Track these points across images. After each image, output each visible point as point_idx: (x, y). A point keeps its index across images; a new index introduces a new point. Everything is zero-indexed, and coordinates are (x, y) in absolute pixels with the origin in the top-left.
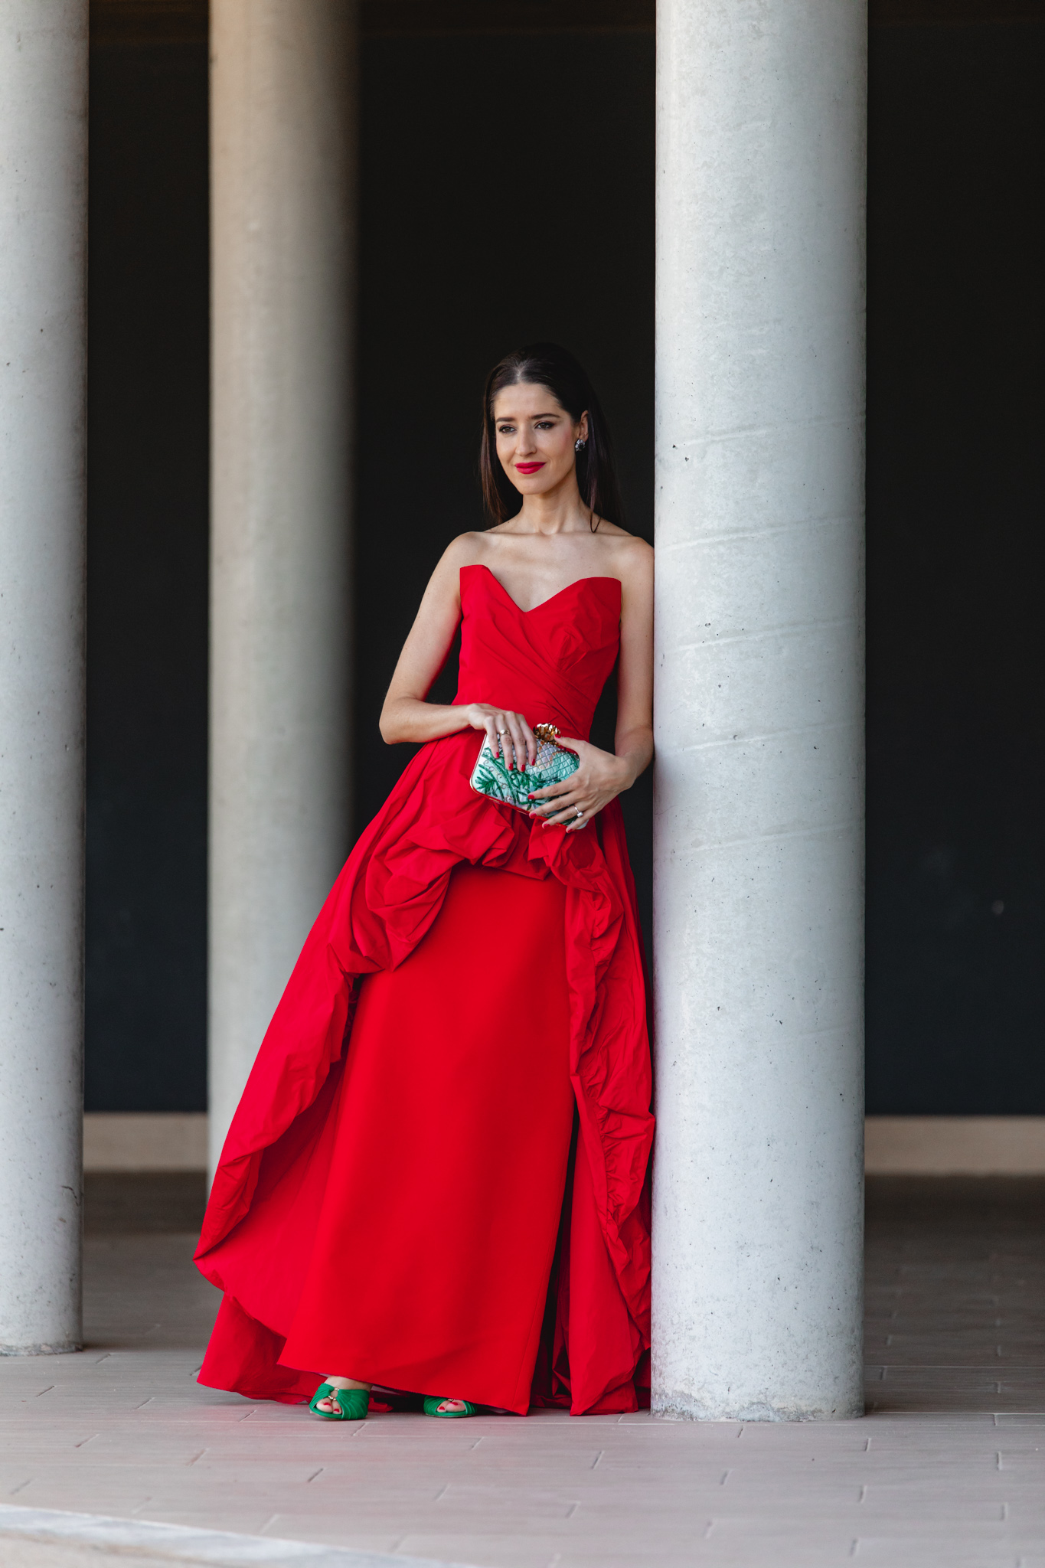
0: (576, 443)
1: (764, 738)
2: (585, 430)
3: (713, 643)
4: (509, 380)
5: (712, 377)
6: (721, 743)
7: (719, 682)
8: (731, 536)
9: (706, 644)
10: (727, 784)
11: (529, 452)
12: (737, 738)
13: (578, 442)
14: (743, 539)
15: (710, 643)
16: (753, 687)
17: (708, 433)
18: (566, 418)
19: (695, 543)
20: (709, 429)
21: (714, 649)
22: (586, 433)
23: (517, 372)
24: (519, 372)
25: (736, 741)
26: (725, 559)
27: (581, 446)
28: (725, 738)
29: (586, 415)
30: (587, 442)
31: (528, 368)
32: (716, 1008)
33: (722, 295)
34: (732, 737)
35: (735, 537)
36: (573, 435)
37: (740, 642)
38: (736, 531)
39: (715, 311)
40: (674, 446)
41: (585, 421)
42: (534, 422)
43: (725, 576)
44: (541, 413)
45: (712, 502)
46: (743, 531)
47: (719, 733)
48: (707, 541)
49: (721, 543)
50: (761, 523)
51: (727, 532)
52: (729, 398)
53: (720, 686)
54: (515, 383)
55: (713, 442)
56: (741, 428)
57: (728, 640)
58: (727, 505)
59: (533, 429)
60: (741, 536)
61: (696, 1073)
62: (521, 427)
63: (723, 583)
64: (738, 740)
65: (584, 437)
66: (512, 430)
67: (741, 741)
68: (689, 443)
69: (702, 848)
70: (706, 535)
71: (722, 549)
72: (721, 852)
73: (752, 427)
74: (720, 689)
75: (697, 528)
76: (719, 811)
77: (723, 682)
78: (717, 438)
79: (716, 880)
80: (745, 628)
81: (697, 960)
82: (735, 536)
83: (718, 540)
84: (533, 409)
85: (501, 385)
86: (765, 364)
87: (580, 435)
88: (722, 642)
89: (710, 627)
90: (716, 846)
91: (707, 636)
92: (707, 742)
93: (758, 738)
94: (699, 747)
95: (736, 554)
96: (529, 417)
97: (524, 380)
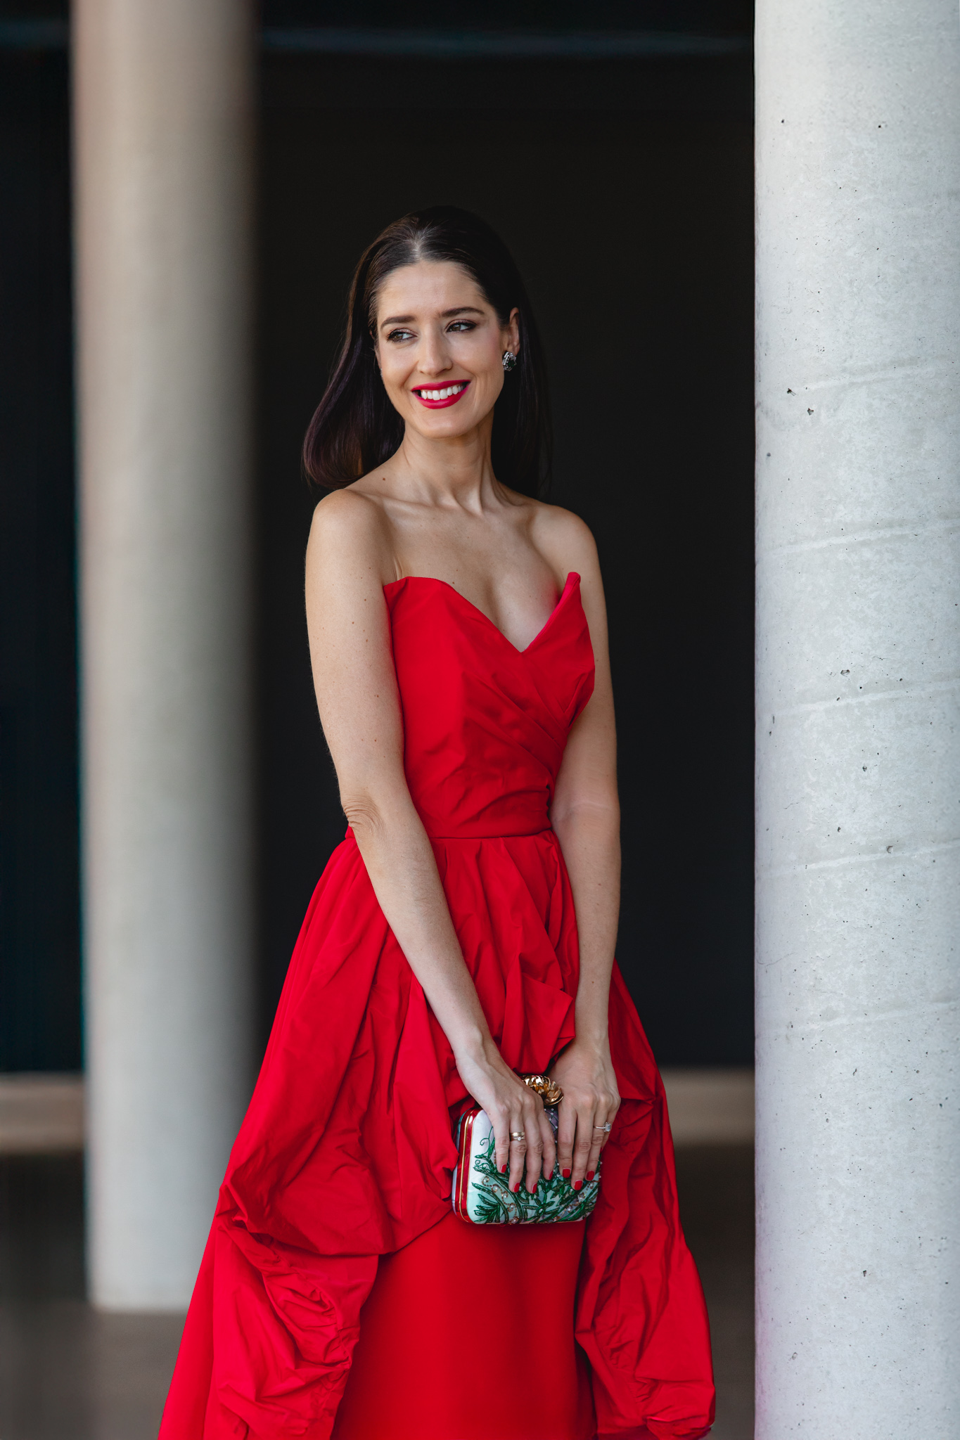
0: (503, 358)
1: (934, 849)
2: (516, 336)
3: (853, 701)
4: (400, 258)
5: (851, 282)
6: (866, 858)
7: (864, 763)
8: (882, 532)
9: (842, 703)
10: (878, 922)
11: (441, 367)
12: (892, 850)
13: (507, 356)
14: (902, 537)
15: (849, 701)
16: (917, 771)
17: (844, 370)
18: (491, 315)
19: (823, 543)
20: (846, 364)
21: (856, 710)
22: (515, 343)
23: (411, 247)
24: (417, 246)
25: (891, 856)
26: (872, 568)
27: (510, 362)
28: (872, 850)
29: (515, 315)
30: (519, 355)
31: (428, 239)
32: (859, 1273)
33: (866, 153)
34: (884, 848)
35: (888, 535)
36: (501, 344)
37: (897, 699)
38: (890, 525)
39: (855, 178)
40: (789, 391)
41: (514, 326)
42: (446, 321)
43: (873, 596)
44: (457, 306)
45: (852, 480)
46: (901, 525)
47: (863, 843)
48: (843, 540)
49: (864, 544)
50: (929, 512)
51: (875, 526)
52: (878, 315)
53: (864, 769)
54: (413, 262)
55: (852, 384)
56: (897, 363)
57: (879, 696)
58: (876, 484)
59: (444, 333)
60: (899, 533)
61: (828, 1373)
62: (426, 331)
63: (869, 607)
64: (894, 853)
65: (514, 349)
66: (405, 336)
67: (899, 854)
68: (813, 387)
69: (838, 1022)
70: (842, 531)
71: (867, 554)
72: (868, 1029)
73: (913, 361)
74: (865, 774)
75: (827, 520)
76: (864, 965)
77: (870, 763)
78: (860, 379)
79: (860, 1073)
80: (905, 678)
81: (830, 1196)
82: (887, 533)
83: (861, 539)
84: (442, 302)
85: (389, 266)
86: (934, 262)
87: (508, 345)
88: (867, 699)
89: (849, 675)
90: (860, 1019)
91: (843, 690)
92: (844, 855)
93: (925, 850)
94: (831, 864)
95: (891, 562)
96: (439, 314)
97: (426, 257)
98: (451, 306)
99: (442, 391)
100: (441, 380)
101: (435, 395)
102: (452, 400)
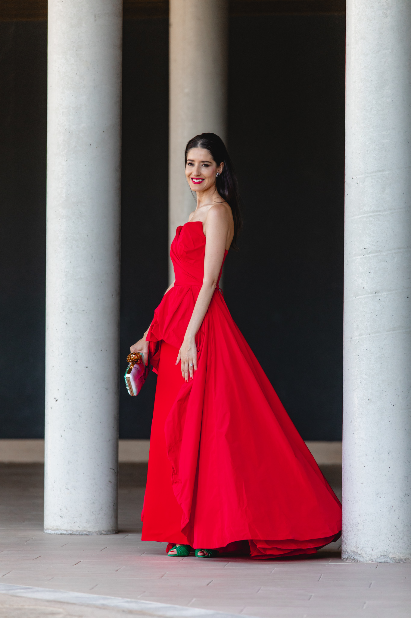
1: (387, 293)
2: (221, 169)
3: (367, 256)
5: (368, 151)
6: (370, 295)
7: (370, 271)
8: (375, 214)
9: (365, 256)
10: (373, 311)
11: (198, 174)
12: (376, 293)
16: (383, 273)
17: (365, 173)
18: (214, 164)
19: (360, 216)
20: (366, 171)
21: (368, 258)
23: (198, 143)
25: (376, 295)
26: (372, 222)
28: (372, 293)
31: (202, 142)
32: (368, 400)
33: (371, 118)
34: (375, 293)
36: (216, 171)
37: (378, 255)
38: (377, 211)
39: (369, 125)
40: (352, 178)
41: (221, 166)
42: (202, 163)
43: (372, 229)
45: (367, 200)
46: (379, 212)
47: (369, 291)
48: (365, 215)
49: (370, 216)
50: (386, 208)
51: (373, 212)
52: (374, 159)
55: (368, 176)
56: (379, 171)
57: (373, 255)
58: (373, 201)
59: (201, 166)
60: (379, 214)
61: (360, 425)
62: (196, 165)
63: (371, 232)
64: (377, 294)
67: (378, 294)
68: (358, 177)
69: (363, 336)
70: (365, 213)
71: (371, 219)
72: (370, 338)
73: (383, 171)
74: (370, 274)
75: (361, 210)
76: (369, 322)
77: (371, 271)
78: (370, 175)
79: (368, 349)
80: (380, 250)
81: (361, 381)
83: (369, 215)
86: (388, 146)
87: (218, 171)
88: (371, 255)
89: (366, 249)
90: (368, 336)
91: (365, 253)
92: (364, 295)
93: (385, 293)
94: (362, 297)
95: (377, 221)
96: (200, 161)
97: (200, 147)
98: (203, 160)
99: (197, 180)
100: (197, 178)
101: (195, 181)
102: (199, 183)
